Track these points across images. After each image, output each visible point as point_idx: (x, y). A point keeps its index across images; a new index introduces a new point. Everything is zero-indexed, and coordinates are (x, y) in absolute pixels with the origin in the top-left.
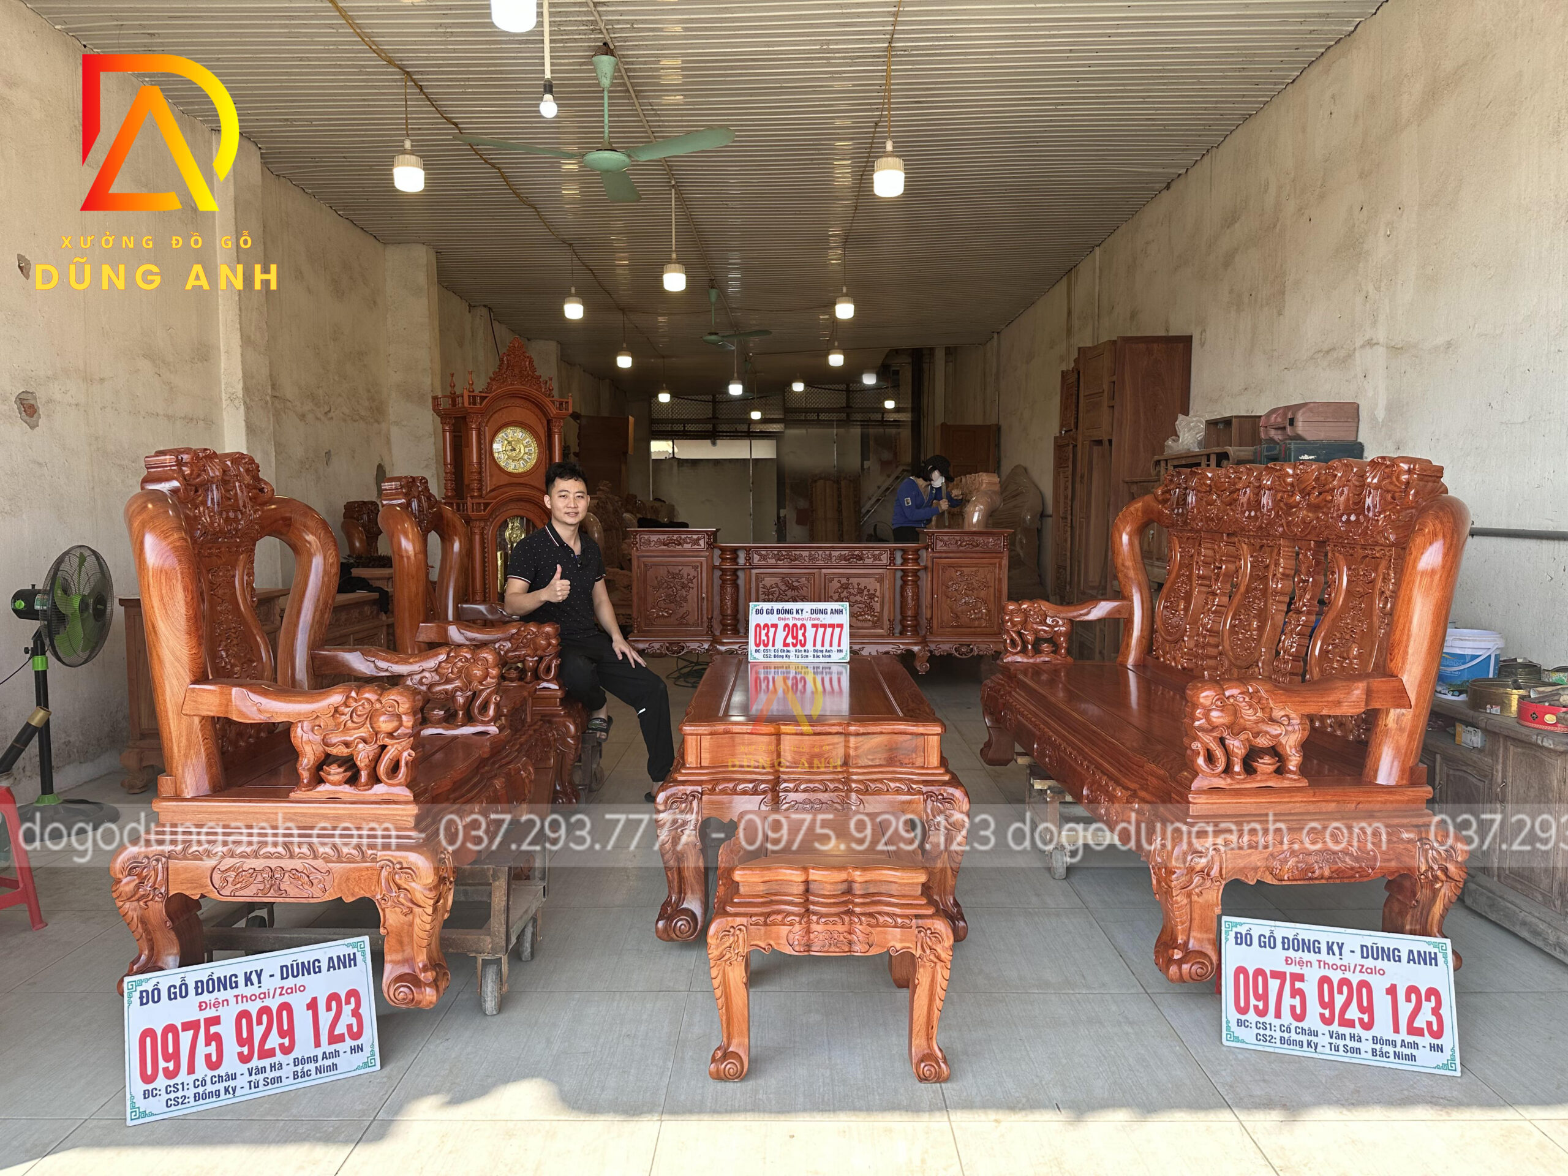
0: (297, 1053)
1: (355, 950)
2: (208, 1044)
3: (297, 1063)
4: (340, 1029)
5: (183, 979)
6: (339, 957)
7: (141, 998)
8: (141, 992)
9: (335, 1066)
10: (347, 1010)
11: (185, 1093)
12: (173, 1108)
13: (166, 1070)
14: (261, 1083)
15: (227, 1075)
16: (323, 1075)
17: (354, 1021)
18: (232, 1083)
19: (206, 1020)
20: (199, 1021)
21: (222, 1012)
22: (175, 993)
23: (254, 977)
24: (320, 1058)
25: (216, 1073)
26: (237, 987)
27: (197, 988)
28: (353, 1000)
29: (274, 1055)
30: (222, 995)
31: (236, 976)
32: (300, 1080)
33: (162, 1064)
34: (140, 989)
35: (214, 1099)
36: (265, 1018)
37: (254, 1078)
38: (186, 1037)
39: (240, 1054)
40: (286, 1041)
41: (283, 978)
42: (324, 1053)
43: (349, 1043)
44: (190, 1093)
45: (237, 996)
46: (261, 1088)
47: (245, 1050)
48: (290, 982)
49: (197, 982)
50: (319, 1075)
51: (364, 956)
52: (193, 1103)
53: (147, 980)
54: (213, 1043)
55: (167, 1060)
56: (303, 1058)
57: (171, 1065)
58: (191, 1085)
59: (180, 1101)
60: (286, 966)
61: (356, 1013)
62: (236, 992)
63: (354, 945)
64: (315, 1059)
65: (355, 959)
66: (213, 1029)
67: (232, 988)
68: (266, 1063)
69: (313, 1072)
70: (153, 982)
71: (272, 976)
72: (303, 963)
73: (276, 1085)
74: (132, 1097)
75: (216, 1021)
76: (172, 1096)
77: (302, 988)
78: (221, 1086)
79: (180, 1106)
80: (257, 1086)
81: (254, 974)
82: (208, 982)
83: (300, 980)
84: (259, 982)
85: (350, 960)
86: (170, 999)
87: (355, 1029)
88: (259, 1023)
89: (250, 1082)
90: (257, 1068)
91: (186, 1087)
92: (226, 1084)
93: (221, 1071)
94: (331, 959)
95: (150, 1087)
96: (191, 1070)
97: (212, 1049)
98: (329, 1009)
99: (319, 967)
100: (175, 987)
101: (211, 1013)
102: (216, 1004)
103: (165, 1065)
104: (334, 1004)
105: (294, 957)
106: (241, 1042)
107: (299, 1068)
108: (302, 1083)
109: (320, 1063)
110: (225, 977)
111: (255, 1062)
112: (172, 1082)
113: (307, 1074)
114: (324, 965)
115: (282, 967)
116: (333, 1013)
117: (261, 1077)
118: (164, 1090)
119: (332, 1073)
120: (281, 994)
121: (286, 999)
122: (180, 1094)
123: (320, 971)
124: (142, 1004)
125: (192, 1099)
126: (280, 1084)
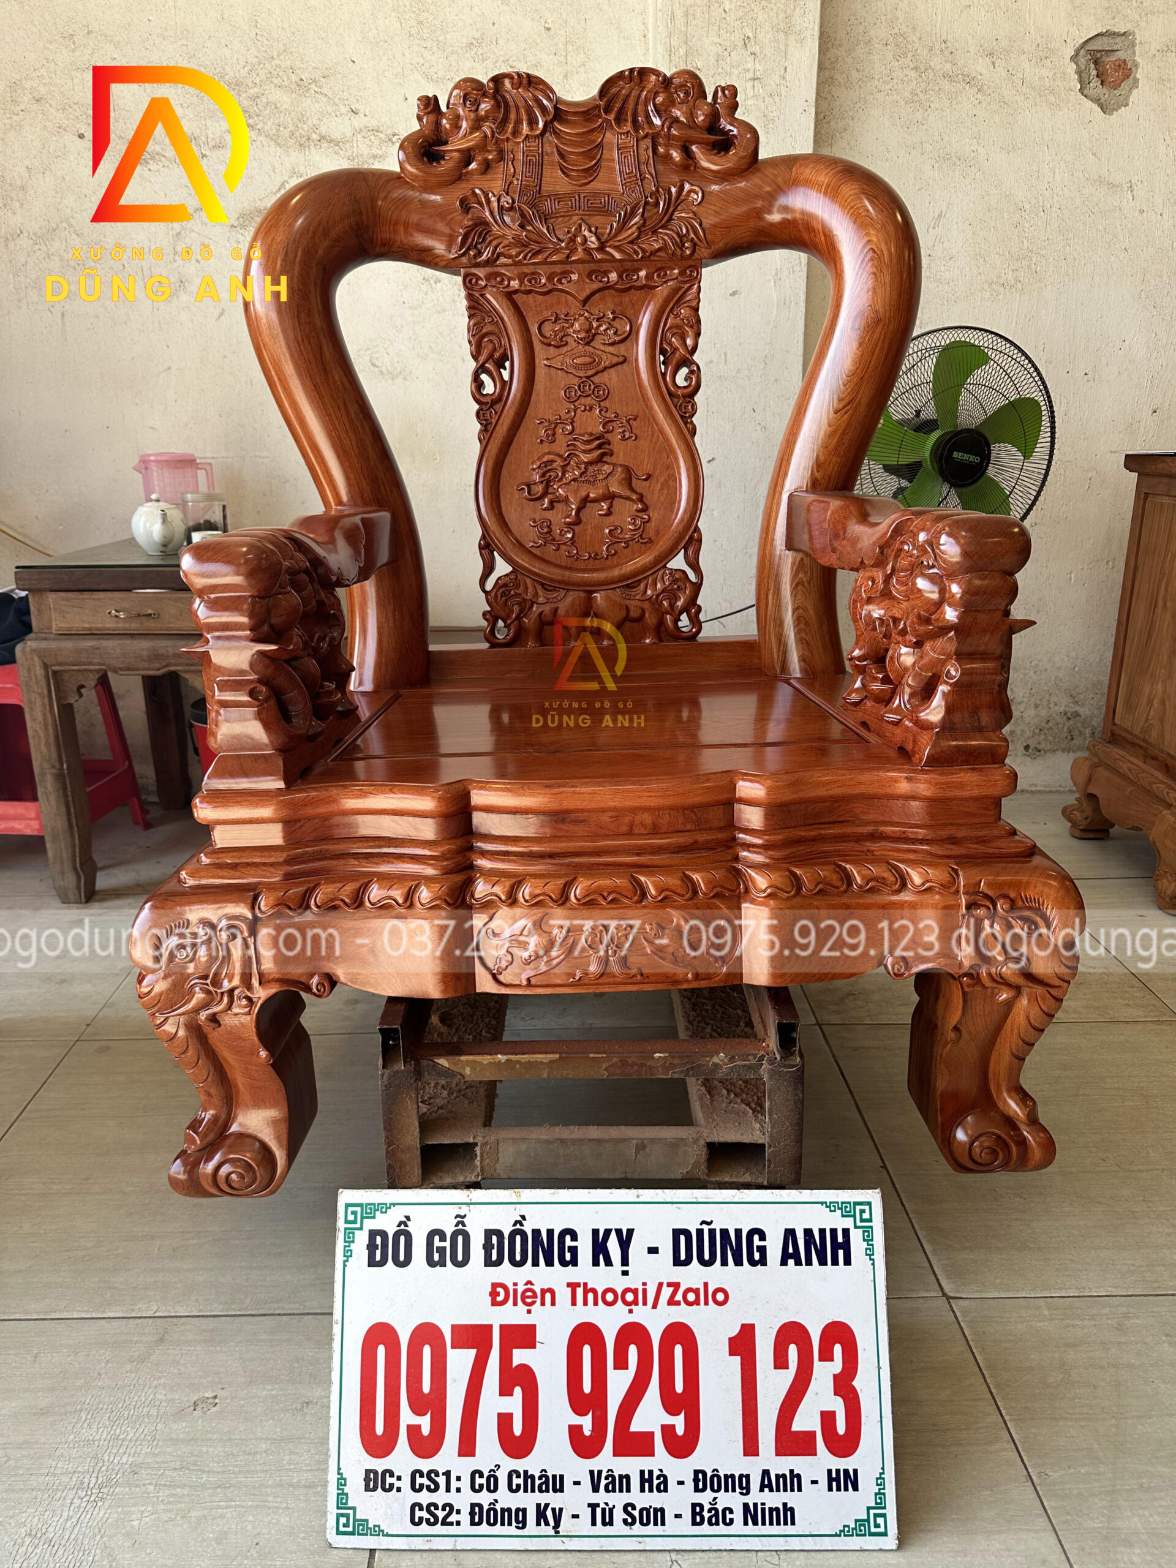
0: (704, 1458)
1: (848, 1223)
2: (505, 1390)
3: (701, 1480)
4: (806, 1420)
5: (461, 1219)
6: (808, 1233)
7: (371, 1247)
8: (373, 1234)
9: (786, 1515)
10: (824, 1373)
11: (452, 1498)
12: (424, 1528)
13: (414, 1430)
14: (619, 1515)
15: (544, 1475)
16: (760, 1529)
17: (838, 1405)
18: (553, 1499)
19: (502, 1326)
20: (491, 1326)
21: (540, 1316)
22: (442, 1250)
23: (613, 1245)
24: (755, 1484)
25: (520, 1465)
26: (574, 1262)
27: (487, 1247)
28: (838, 1349)
29: (651, 1453)
30: (543, 1276)
31: (574, 1236)
32: (706, 1529)
33: (407, 1417)
34: (370, 1225)
35: (512, 1530)
36: (633, 1351)
37: (601, 1497)
38: (460, 1361)
39: (575, 1432)
40: (679, 1423)
41: (677, 1262)
42: (766, 1473)
43: (824, 1461)
44: (463, 1500)
45: (573, 1286)
46: (618, 1527)
47: (586, 1423)
48: (693, 1275)
49: (489, 1233)
50: (750, 1529)
51: (868, 1240)
52: (466, 1528)
53: (385, 1208)
54: (518, 1391)
55: (418, 1411)
56: (715, 1475)
57: (425, 1423)
58: (465, 1483)
59: (441, 1514)
60: (687, 1233)
61: (844, 1385)
62: (571, 1274)
63: (847, 1209)
64: (742, 1484)
65: (846, 1246)
66: (520, 1356)
67: (564, 1263)
68: (631, 1466)
69: (738, 1515)
70: (397, 1215)
71: (653, 1250)
72: (725, 1233)
73: (651, 1529)
74: (342, 1482)
75: (524, 1336)
76: (425, 1498)
77: (720, 1297)
78: (528, 1501)
79: (439, 1529)
80: (608, 1522)
81: (613, 1235)
82: (513, 1234)
83: (718, 1275)
84: (625, 1261)
85: (835, 1246)
86: (431, 1263)
87: (841, 1428)
88: (621, 1363)
89: (593, 1506)
90: (610, 1475)
91: (454, 1485)
92: (543, 1498)
93: (532, 1464)
94: (790, 1233)
95: (380, 1465)
96: (467, 1447)
97: (514, 1404)
98: (781, 1362)
99: (762, 1250)
100: (442, 1235)
101: (514, 1315)
102: (529, 1297)
103: (416, 1420)
104: (793, 1351)
105: (707, 1212)
106: (578, 1402)
107: (706, 1498)
108: (712, 1537)
109: (756, 1497)
110: (550, 1232)
111: (606, 1460)
112: (425, 1465)
113: (720, 1517)
114: (774, 1247)
115: (677, 1233)
116: (788, 1376)
117: (617, 1500)
118: (405, 1483)
119: (781, 1529)
120: (672, 1302)
121: (682, 1314)
122: (440, 1497)
123: (763, 1261)
124: (372, 1263)
125: (465, 1518)
126: (659, 1530)
